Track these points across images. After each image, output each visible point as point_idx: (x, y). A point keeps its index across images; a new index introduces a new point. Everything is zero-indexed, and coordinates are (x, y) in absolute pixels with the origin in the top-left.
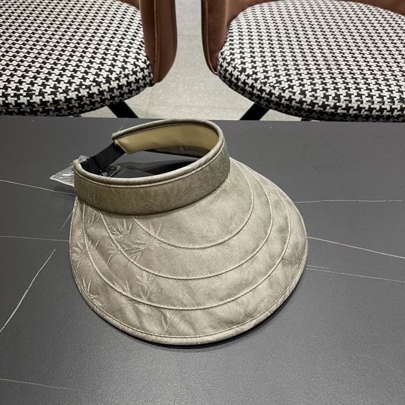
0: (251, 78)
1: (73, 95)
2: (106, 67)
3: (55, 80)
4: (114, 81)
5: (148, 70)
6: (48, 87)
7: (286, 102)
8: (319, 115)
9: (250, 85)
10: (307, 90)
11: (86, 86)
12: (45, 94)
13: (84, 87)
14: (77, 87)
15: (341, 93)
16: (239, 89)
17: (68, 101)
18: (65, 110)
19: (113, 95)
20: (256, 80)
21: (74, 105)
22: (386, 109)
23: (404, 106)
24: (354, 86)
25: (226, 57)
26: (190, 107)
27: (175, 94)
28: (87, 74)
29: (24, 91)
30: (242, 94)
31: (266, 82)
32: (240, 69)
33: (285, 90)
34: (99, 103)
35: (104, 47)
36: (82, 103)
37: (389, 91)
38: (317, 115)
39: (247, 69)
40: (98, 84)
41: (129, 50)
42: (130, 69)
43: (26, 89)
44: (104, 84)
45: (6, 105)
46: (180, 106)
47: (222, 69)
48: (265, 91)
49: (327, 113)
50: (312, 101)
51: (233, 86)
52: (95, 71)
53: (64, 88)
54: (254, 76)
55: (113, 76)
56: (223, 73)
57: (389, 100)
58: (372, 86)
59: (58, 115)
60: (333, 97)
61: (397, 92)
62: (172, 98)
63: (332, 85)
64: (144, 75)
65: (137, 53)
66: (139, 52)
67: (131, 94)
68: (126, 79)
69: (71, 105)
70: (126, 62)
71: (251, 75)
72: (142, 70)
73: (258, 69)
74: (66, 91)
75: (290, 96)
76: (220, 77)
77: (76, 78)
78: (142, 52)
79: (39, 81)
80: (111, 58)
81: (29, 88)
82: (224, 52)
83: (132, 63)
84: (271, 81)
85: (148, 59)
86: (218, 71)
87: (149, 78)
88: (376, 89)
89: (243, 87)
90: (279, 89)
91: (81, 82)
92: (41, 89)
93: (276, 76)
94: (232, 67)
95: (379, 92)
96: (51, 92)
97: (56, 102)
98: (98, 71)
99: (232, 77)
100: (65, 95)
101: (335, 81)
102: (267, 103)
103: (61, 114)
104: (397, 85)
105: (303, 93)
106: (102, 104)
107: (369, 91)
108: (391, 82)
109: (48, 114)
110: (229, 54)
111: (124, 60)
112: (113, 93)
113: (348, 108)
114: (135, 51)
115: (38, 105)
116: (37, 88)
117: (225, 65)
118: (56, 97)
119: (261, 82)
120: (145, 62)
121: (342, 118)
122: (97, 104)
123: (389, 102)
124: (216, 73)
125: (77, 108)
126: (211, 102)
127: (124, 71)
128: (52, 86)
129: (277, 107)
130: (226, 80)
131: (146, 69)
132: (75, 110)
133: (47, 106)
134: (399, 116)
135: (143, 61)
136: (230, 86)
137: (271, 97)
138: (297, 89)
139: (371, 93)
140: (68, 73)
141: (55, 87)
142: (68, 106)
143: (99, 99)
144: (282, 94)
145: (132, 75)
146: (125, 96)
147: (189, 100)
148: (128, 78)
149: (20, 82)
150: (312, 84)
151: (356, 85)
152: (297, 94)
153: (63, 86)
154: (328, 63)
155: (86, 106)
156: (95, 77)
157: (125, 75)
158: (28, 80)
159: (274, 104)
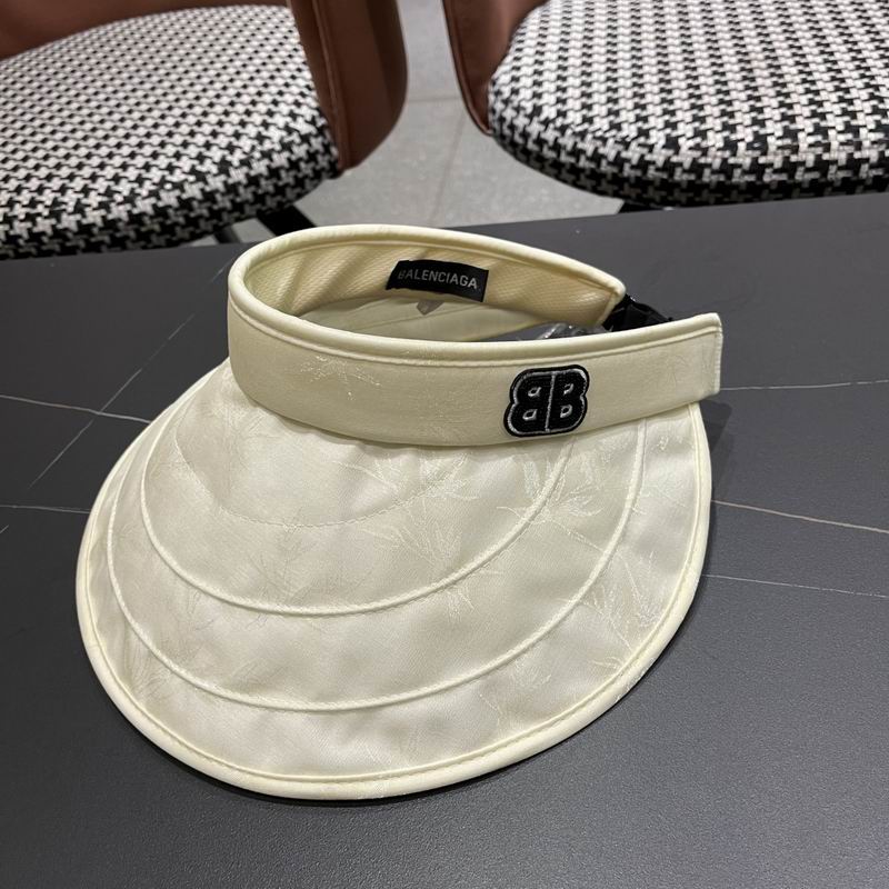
0: (551, 126)
1: (144, 206)
2: (223, 141)
3: (109, 177)
4: (236, 168)
5: (320, 139)
6: (93, 194)
7: (634, 173)
8: (719, 194)
9: (551, 143)
10: (683, 135)
11: (173, 183)
13: (168, 186)
14: (153, 188)
15: (769, 131)
16: (532, 158)
17: (135, 219)
18: (133, 241)
19: (238, 200)
20: (563, 129)
21: (150, 227)
24: (807, 111)
25: (502, 88)
28: (179, 159)
29: (46, 207)
30: (541, 171)
31: (586, 130)
32: (529, 110)
33: (630, 143)
34: (207, 219)
35: (227, 101)
36: (169, 222)
38: (714, 194)
39: (545, 108)
40: (201, 177)
41: (279, 99)
42: (276, 139)
43: (49, 203)
44: (215, 175)
45: (11, 239)
47: (496, 118)
48: (583, 152)
49: (736, 186)
50: (694, 160)
51: (520, 155)
52: (197, 150)
53: (126, 193)
54: (559, 122)
55: (236, 158)
56: (498, 128)
58: (858, 106)
60: (748, 144)
63: (747, 116)
64: (312, 151)
65: (296, 103)
66: (301, 100)
68: (266, 162)
69: (143, 229)
70: (267, 126)
71: (553, 121)
72: (305, 139)
73: (571, 104)
74: (131, 199)
75: (642, 156)
77: (154, 169)
79: (78, 184)
80: (237, 120)
81: (55, 199)
83: (282, 126)
84: (598, 127)
85: (322, 115)
86: (490, 125)
87: (327, 157)
88: (869, 111)
89: (537, 153)
90: (616, 142)
91: (163, 177)
92: (79, 200)
93: (610, 113)
94: (513, 108)
96: (100, 203)
97: (110, 225)
98: (203, 150)
99: (513, 133)
100: (128, 207)
101: (758, 105)
105: (672, 143)
107: (847, 119)
110: (508, 81)
111: (264, 120)
112: (237, 194)
114: (291, 100)
115: (75, 234)
116: (70, 199)
117: (499, 106)
118: (110, 212)
119: (574, 133)
120: (313, 122)
122: (202, 224)
124: (490, 132)
125: (159, 235)
127: (261, 143)
128: (102, 191)
129: (616, 188)
130: (506, 142)
131: (316, 136)
132: (154, 238)
133: (92, 235)
135: (309, 119)
137: (599, 165)
138: (657, 138)
140: (140, 161)
141: (109, 193)
142: (137, 231)
143: (205, 212)
144: (624, 154)
145: (279, 152)
148: (271, 160)
149: (40, 190)
150: (696, 119)
151: (814, 107)
152: (658, 148)
153: (124, 188)
154: (748, 66)
155: (178, 229)
156: (196, 162)
157: (262, 152)
158: (56, 183)
159: (609, 182)
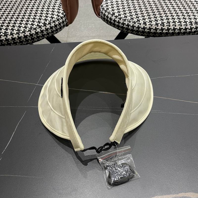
0: (117, 17)
1: (27, 34)
2: (43, 18)
3: (18, 26)
4: (48, 25)
6: (14, 30)
7: (136, 29)
8: (154, 34)
9: (117, 21)
10: (147, 22)
12: (14, 34)
13: (33, 29)
14: (29, 29)
15: (164, 22)
16: (112, 24)
17: (26, 37)
18: (24, 42)
19: (48, 32)
20: (120, 19)
21: (29, 39)
22: (188, 28)
23: (197, 26)
24: (171, 18)
25: (104, 8)
26: (88, 37)
27: (80, 31)
28: (34, 22)
29: (3, 33)
30: (114, 27)
31: (126, 19)
32: (112, 14)
33: (136, 23)
34: (41, 37)
35: (41, 7)
36: (33, 37)
37: (189, 19)
38: (153, 34)
39: (115, 13)
40: (40, 27)
41: (54, 8)
42: (56, 18)
44: (43, 26)
46: (83, 37)
47: (103, 14)
48: (125, 24)
49: (157, 33)
50: (149, 27)
51: (109, 23)
52: (38, 20)
53: (23, 30)
54: (119, 17)
55: (47, 22)
56: (103, 17)
57: (190, 24)
58: (180, 17)
59: (21, 45)
60: (160, 24)
61: (193, 19)
62: (79, 33)
63: (159, 18)
64: (63, 21)
65: (58, 9)
66: (59, 8)
67: (57, 31)
68: (54, 23)
69: (27, 39)
70: (53, 15)
71: (118, 16)
72: (62, 18)
73: (121, 13)
74: (24, 32)
75: (138, 26)
76: (102, 19)
77: (28, 25)
78: (61, 8)
79: (10, 28)
80: (45, 13)
81: (5, 31)
82: (103, 5)
83: (56, 15)
84: (128, 18)
85: (64, 12)
86: (101, 16)
87: (66, 22)
88: (183, 18)
89: (114, 23)
90: (132, 22)
91: (31, 26)
92: (11, 32)
93: (130, 16)
94: (107, 13)
95: (184, 20)
96: (16, 33)
97: (19, 38)
98: (39, 20)
99: (108, 18)
100: (24, 34)
101: (161, 16)
102: (127, 30)
103: (23, 44)
104: (193, 15)
105: (145, 23)
106: (43, 37)
107: (179, 20)
108: (190, 14)
109: (16, 44)
110: (105, 6)
111: (52, 13)
112: (48, 31)
113: (168, 29)
114: (57, 8)
115: (11, 40)
116: (9, 31)
117: (104, 12)
118: (20, 35)
119: (123, 20)
120: (63, 14)
121: (166, 35)
122: (40, 38)
123: (189, 25)
124: (99, 17)
125: (30, 40)
126: (98, 33)
127: (53, 19)
128: (17, 30)
129: (132, 32)
130: (105, 20)
131: (64, 17)
132: (29, 41)
133: (15, 40)
134: (195, 32)
135: (62, 13)
136: (107, 23)
137: (128, 27)
138: (142, 22)
139: (180, 21)
140: (24, 22)
142: (26, 39)
143: (41, 35)
144: (134, 25)
145: (57, 21)
146: (54, 32)
147: (87, 33)
148: (55, 23)
150: (149, 18)
151: (172, 17)
152: (142, 24)
154: (157, 6)
155: (35, 39)
156: (38, 23)
157: (53, 21)
158: (4, 27)
159: (130, 30)
